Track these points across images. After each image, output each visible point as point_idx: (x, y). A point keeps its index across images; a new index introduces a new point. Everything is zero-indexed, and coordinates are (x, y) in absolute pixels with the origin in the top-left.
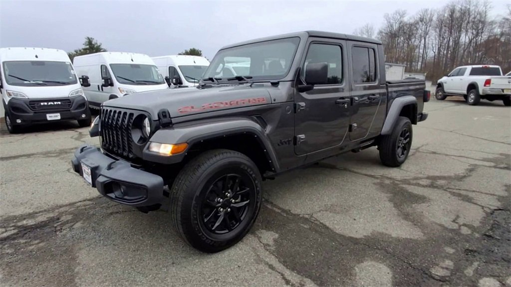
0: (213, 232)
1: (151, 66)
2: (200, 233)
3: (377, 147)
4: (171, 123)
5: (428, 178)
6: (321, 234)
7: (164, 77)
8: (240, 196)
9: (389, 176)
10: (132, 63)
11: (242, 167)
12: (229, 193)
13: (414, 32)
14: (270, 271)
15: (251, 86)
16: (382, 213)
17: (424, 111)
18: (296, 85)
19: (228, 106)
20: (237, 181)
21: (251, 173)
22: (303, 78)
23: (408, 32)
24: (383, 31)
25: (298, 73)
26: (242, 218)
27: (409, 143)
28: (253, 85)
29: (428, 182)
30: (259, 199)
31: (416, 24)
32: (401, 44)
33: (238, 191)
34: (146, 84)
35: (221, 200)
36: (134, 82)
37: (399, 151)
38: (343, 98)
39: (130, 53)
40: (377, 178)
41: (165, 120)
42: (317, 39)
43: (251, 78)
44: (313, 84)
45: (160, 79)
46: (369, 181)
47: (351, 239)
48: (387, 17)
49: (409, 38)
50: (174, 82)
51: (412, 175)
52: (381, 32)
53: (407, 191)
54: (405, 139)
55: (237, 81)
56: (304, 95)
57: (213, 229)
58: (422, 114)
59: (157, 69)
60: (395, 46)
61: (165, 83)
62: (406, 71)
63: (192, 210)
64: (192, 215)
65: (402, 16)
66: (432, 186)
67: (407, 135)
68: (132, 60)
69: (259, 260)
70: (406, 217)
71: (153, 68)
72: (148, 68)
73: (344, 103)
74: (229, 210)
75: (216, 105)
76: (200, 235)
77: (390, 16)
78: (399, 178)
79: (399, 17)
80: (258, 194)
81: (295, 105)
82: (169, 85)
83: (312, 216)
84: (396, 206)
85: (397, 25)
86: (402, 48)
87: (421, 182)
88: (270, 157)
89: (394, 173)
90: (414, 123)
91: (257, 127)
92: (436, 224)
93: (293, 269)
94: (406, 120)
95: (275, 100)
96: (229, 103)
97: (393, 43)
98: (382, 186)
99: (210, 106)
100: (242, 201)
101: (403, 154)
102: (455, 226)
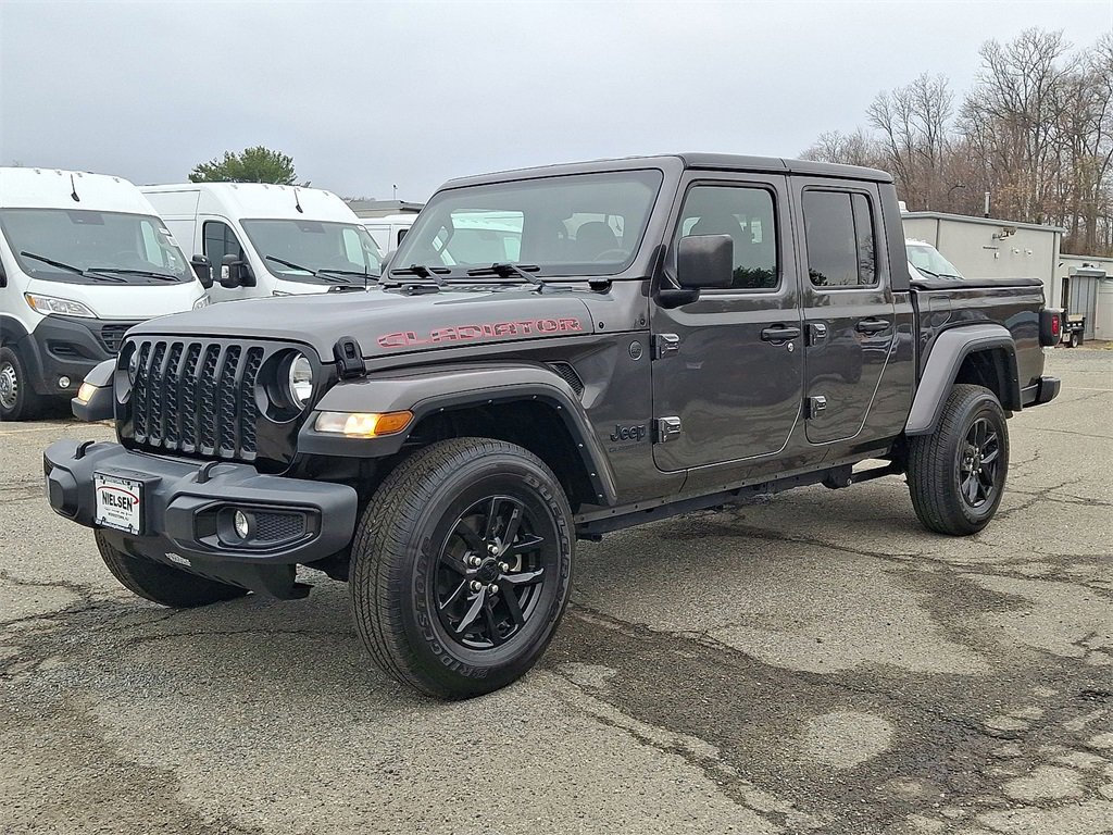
0: (458, 638)
1: (137, 218)
2: (429, 635)
3: (903, 476)
4: (363, 370)
5: (1047, 560)
6: (727, 667)
7: (189, 259)
8: (519, 557)
9: (939, 556)
10: (74, 205)
11: (528, 479)
12: (495, 545)
13: (1095, 109)
14: (602, 726)
15: (539, 290)
16: (895, 630)
17: (1048, 373)
18: (655, 290)
19: (490, 337)
20: (514, 516)
21: (548, 497)
22: (672, 273)
23: (1069, 108)
24: (981, 102)
25: (660, 257)
26: (525, 616)
27: (1001, 464)
28: (543, 289)
29: (1045, 568)
30: (567, 568)
31: (1097, 82)
32: (1051, 154)
33: (517, 543)
34: (120, 282)
35: (478, 559)
36: (80, 273)
37: (971, 485)
38: (781, 325)
39: (66, 174)
40: (900, 561)
41: (350, 363)
42: (706, 173)
43: (538, 269)
44: (696, 287)
45: (174, 266)
46: (875, 566)
47: (803, 675)
48: (991, 53)
49: (1078, 132)
50: (225, 274)
51: (1005, 555)
52: (973, 108)
53: (976, 588)
54: (986, 452)
55: (496, 278)
56: (676, 314)
57: (459, 631)
58: (1039, 381)
59: (162, 230)
60: (1030, 159)
61: (193, 279)
62: (1067, 248)
63: (416, 574)
64: (413, 586)
65: (1047, 52)
66: (1052, 577)
67: (991, 438)
68: (75, 196)
69: (570, 710)
70: (957, 636)
71: (145, 225)
72: (130, 222)
73: (784, 339)
74: (495, 588)
75: (463, 332)
76: (428, 639)
77: (1003, 50)
78: (964, 560)
79: (1035, 58)
80: (564, 553)
81: (652, 340)
82: (207, 285)
83: (705, 634)
84: (936, 615)
85: (1030, 82)
86: (1056, 165)
87: (1024, 570)
88: (594, 466)
89: (956, 550)
90: (1011, 404)
91: (563, 385)
92: (1030, 647)
93: (657, 724)
94: (979, 395)
95: (601, 326)
96: (493, 330)
97: (1017, 144)
98: (910, 577)
99: (451, 333)
100: (524, 570)
101: (981, 495)
102: (1079, 652)
